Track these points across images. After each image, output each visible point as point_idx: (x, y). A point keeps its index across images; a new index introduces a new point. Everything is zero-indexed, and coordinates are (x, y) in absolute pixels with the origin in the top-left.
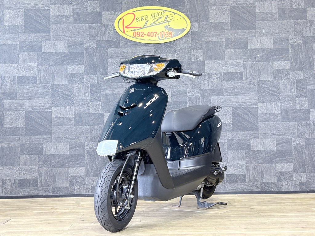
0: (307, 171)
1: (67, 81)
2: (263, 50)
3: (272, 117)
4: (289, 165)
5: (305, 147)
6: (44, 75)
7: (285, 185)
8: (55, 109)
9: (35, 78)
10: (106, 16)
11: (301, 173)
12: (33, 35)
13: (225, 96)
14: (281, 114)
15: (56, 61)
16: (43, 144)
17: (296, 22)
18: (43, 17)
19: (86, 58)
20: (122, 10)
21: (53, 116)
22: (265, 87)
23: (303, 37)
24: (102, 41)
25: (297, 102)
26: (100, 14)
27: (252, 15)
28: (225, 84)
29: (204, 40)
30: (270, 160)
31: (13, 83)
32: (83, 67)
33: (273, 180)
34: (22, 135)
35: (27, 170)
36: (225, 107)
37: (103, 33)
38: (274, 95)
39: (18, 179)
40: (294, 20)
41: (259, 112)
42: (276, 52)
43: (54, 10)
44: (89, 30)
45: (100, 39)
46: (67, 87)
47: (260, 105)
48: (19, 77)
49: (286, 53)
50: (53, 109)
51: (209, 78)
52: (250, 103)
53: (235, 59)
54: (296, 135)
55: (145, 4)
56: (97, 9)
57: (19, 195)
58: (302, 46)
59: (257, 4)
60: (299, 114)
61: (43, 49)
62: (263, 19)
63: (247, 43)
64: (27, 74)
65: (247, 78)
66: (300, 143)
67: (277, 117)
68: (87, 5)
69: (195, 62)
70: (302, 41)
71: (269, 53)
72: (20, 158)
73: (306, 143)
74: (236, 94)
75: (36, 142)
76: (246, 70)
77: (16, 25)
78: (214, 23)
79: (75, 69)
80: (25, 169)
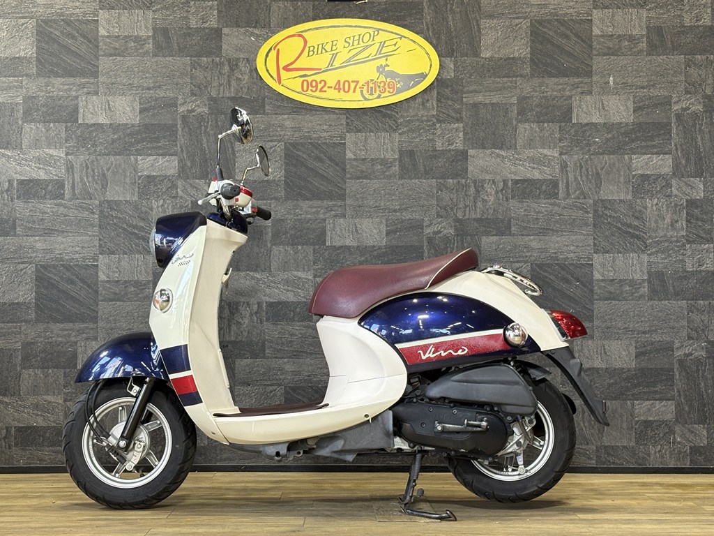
0: (708, 422)
1: (136, 194)
2: (609, 127)
3: (628, 288)
4: (664, 406)
5: (706, 363)
6: (82, 179)
7: (655, 452)
8: (107, 261)
9: (60, 184)
10: (233, 39)
11: (695, 424)
12: (58, 82)
13: (514, 235)
14: (649, 282)
15: (112, 144)
16: (76, 343)
17: (691, 61)
18: (82, 40)
19: (182, 140)
20: (272, 26)
21: (102, 277)
22: (610, 216)
23: (706, 97)
24: (223, 98)
25: (689, 252)
26: (217, 34)
27: (583, 41)
28: (516, 208)
29: (469, 99)
30: (621, 391)
31: (6, 196)
32: (174, 162)
33: (628, 441)
34: (26, 321)
35: (37, 406)
36: (514, 262)
37: (224, 80)
38: (633, 236)
39: (15, 427)
40: (685, 54)
41: (597, 276)
42: (639, 131)
43: (108, 21)
44: (191, 70)
45: (219, 93)
46: (136, 208)
47: (597, 259)
48: (21, 182)
49: (664, 134)
50: (103, 260)
51: (477, 191)
52: (576, 254)
53: (541, 148)
54: (684, 334)
55: (326, 10)
56: (211, 21)
57: (16, 465)
58: (703, 117)
59: (597, 15)
60: (692, 282)
61: (80, 116)
62: (611, 52)
63: (570, 110)
64: (42, 175)
65: (568, 194)
66: (693, 352)
67: (640, 288)
68: (187, 11)
69: (443, 152)
70: (704, 106)
71: (622, 134)
72: (20, 376)
73: (707, 352)
74: (541, 231)
75: (60, 339)
76: (567, 174)
77: (17, 56)
78: (491, 59)
79: (157, 165)
80: (32, 404)
